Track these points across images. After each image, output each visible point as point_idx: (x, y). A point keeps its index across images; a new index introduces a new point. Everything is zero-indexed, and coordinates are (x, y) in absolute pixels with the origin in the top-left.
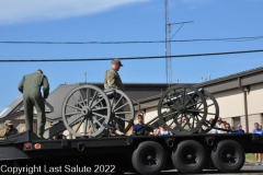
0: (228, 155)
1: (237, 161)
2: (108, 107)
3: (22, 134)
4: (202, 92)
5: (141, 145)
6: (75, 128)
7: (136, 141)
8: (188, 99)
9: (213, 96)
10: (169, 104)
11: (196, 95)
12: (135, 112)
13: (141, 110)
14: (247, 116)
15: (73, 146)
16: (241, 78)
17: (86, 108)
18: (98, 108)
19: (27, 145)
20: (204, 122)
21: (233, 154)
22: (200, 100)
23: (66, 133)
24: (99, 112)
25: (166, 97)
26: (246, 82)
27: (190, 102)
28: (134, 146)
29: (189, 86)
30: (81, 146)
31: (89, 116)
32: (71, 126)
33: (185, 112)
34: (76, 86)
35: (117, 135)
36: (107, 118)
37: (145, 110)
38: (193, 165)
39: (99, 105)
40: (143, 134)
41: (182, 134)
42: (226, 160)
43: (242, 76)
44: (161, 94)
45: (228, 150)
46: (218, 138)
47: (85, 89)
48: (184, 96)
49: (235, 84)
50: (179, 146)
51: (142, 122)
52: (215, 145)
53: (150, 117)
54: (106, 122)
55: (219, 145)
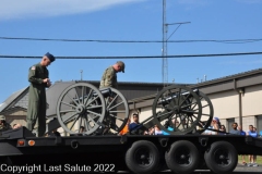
0: (222, 157)
1: (230, 162)
2: (103, 106)
3: (17, 130)
4: (197, 93)
5: (134, 145)
6: (70, 125)
7: (130, 140)
8: (183, 99)
9: (208, 97)
10: (164, 104)
11: (191, 96)
12: (130, 111)
13: (136, 109)
14: (241, 117)
15: (67, 143)
16: (237, 79)
17: (80, 106)
18: (93, 106)
19: (21, 141)
20: (198, 122)
21: (226, 155)
22: (194, 101)
23: (60, 130)
24: (94, 110)
25: (161, 96)
26: (241, 83)
27: (185, 103)
28: (128, 145)
29: (184, 87)
30: (74, 144)
31: (84, 114)
32: (66, 124)
33: (179, 112)
34: (71, 83)
35: (111, 133)
36: (102, 116)
37: (140, 109)
38: (186, 165)
39: (94, 103)
40: (137, 133)
41: (176, 134)
42: (219, 161)
43: (238, 78)
44: (156, 94)
45: (221, 151)
46: (211, 139)
47: (80, 87)
48: (179, 96)
49: (231, 85)
50: (173, 146)
51: (137, 121)
52: (209, 146)
53: (145, 116)
54: (101, 120)
55: (213, 146)
